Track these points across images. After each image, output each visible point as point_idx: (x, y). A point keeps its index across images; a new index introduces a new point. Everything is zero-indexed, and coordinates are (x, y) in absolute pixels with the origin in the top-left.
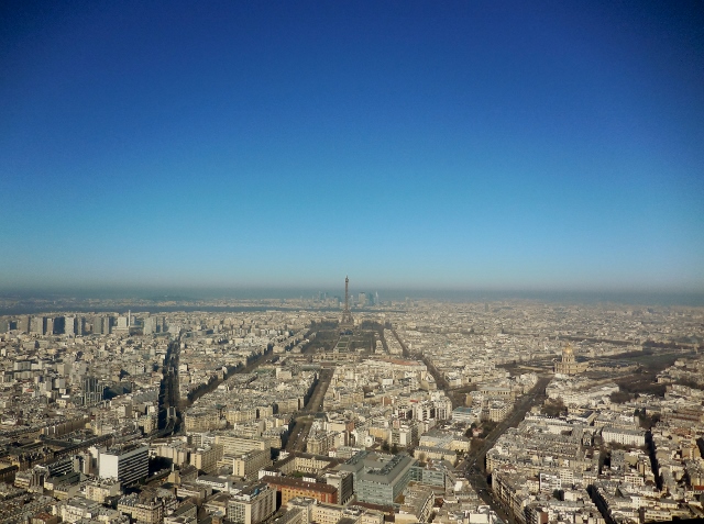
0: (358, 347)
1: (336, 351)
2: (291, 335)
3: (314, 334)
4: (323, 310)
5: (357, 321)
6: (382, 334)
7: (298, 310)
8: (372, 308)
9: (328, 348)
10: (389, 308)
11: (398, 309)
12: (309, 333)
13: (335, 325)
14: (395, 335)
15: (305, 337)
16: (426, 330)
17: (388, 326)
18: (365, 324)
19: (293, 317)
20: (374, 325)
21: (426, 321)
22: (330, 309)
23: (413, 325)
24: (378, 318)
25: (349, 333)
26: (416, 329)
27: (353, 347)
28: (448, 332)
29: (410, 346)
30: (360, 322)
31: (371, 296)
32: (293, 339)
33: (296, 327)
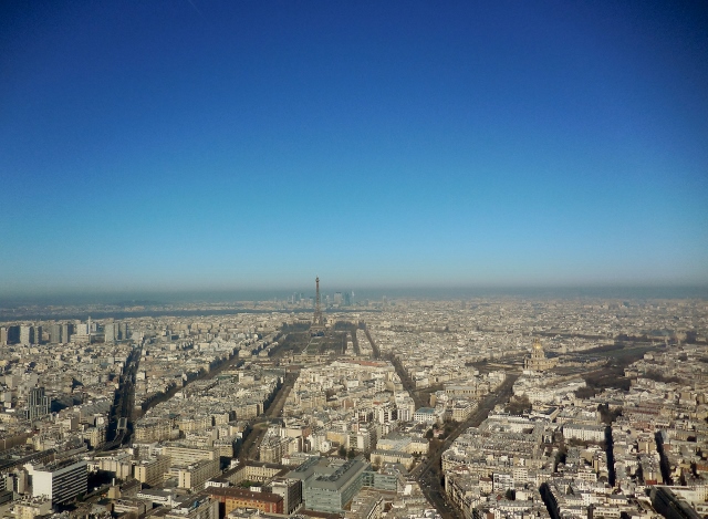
0: (328, 349)
1: (304, 354)
2: (260, 338)
3: (284, 337)
4: (297, 311)
5: (331, 321)
6: (354, 335)
7: (270, 312)
8: (348, 308)
9: (297, 350)
10: (365, 308)
11: (374, 308)
12: (279, 336)
13: (307, 326)
14: (368, 336)
15: (275, 340)
16: (399, 329)
17: (362, 325)
18: (339, 325)
19: (263, 319)
20: (348, 326)
21: (402, 320)
22: (303, 311)
23: (386, 324)
24: (352, 318)
25: (320, 334)
26: (390, 329)
27: (323, 349)
28: (423, 330)
29: (381, 346)
30: (334, 322)
31: (347, 296)
32: (261, 343)
33: (267, 330)
